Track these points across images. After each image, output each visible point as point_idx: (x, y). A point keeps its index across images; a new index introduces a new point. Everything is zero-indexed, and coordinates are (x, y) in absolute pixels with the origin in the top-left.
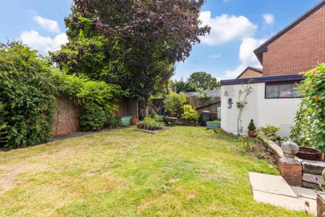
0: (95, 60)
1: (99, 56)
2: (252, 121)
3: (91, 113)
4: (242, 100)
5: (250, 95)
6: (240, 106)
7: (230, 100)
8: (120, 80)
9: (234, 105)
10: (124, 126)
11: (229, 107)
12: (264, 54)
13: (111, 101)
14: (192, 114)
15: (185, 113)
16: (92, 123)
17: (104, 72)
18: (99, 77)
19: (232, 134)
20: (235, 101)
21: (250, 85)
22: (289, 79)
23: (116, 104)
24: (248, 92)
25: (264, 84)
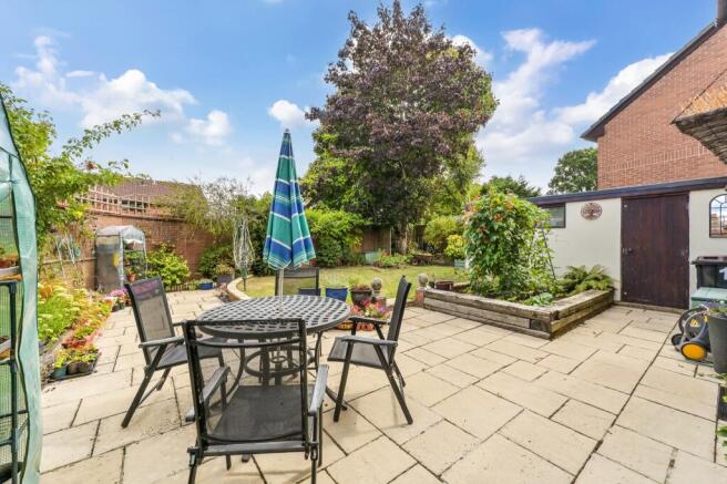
0: (337, 184)
1: (340, 179)
3: (325, 248)
8: (361, 207)
10: (368, 265)
12: (600, 139)
13: (353, 232)
14: (457, 250)
15: (450, 247)
16: (326, 259)
17: (346, 199)
18: (340, 204)
23: (359, 235)
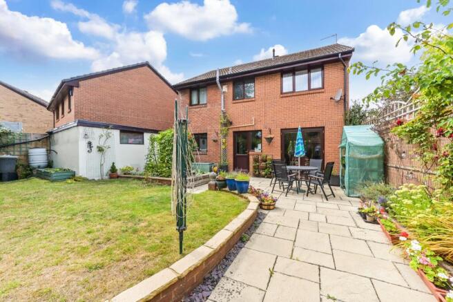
2: (113, 163)
4: (101, 144)
5: (109, 139)
6: (100, 150)
7: (90, 144)
9: (95, 149)
11: (88, 151)
12: (75, 89)
19: (94, 180)
20: (95, 145)
21: (109, 131)
22: (135, 130)
24: (108, 136)
25: (119, 131)
